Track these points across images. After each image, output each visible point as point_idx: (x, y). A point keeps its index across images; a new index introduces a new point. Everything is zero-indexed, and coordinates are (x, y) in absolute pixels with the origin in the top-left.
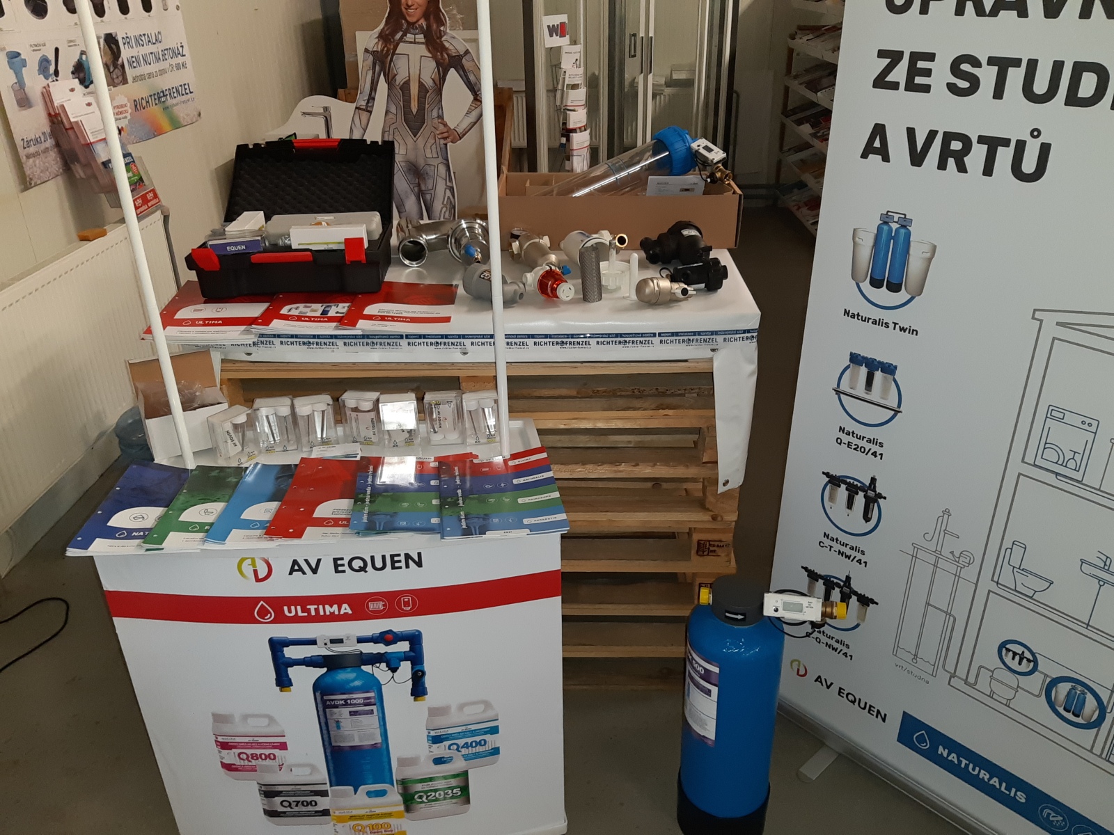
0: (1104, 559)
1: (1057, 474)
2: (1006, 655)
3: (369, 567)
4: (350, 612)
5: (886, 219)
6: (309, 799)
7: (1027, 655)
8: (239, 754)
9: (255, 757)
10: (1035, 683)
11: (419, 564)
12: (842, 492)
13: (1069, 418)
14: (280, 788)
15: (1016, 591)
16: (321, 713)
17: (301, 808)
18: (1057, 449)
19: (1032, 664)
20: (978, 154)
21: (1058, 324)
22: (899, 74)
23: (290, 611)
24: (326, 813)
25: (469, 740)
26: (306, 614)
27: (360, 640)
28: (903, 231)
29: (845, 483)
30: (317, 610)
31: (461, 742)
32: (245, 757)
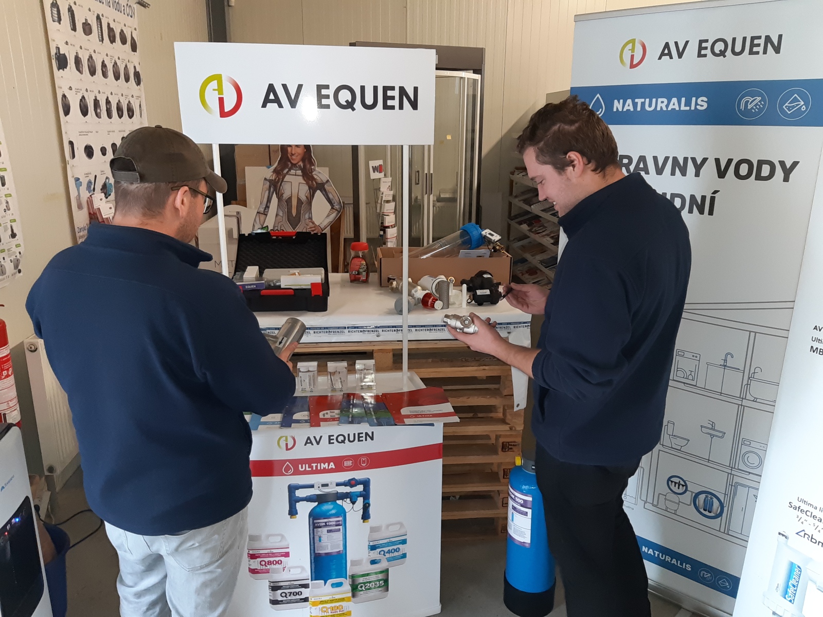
0: (711, 423)
1: (684, 383)
2: (671, 485)
3: (347, 441)
4: (334, 467)
6: (297, 590)
7: (682, 483)
8: (261, 562)
9: (270, 563)
10: (687, 498)
11: (372, 438)
13: (686, 355)
14: (282, 584)
15: (672, 448)
16: (311, 531)
17: (293, 597)
18: (683, 371)
19: (685, 487)
23: (302, 468)
24: (306, 600)
25: (390, 548)
26: (310, 469)
27: (338, 485)
30: (317, 467)
31: (386, 549)
32: (263, 563)
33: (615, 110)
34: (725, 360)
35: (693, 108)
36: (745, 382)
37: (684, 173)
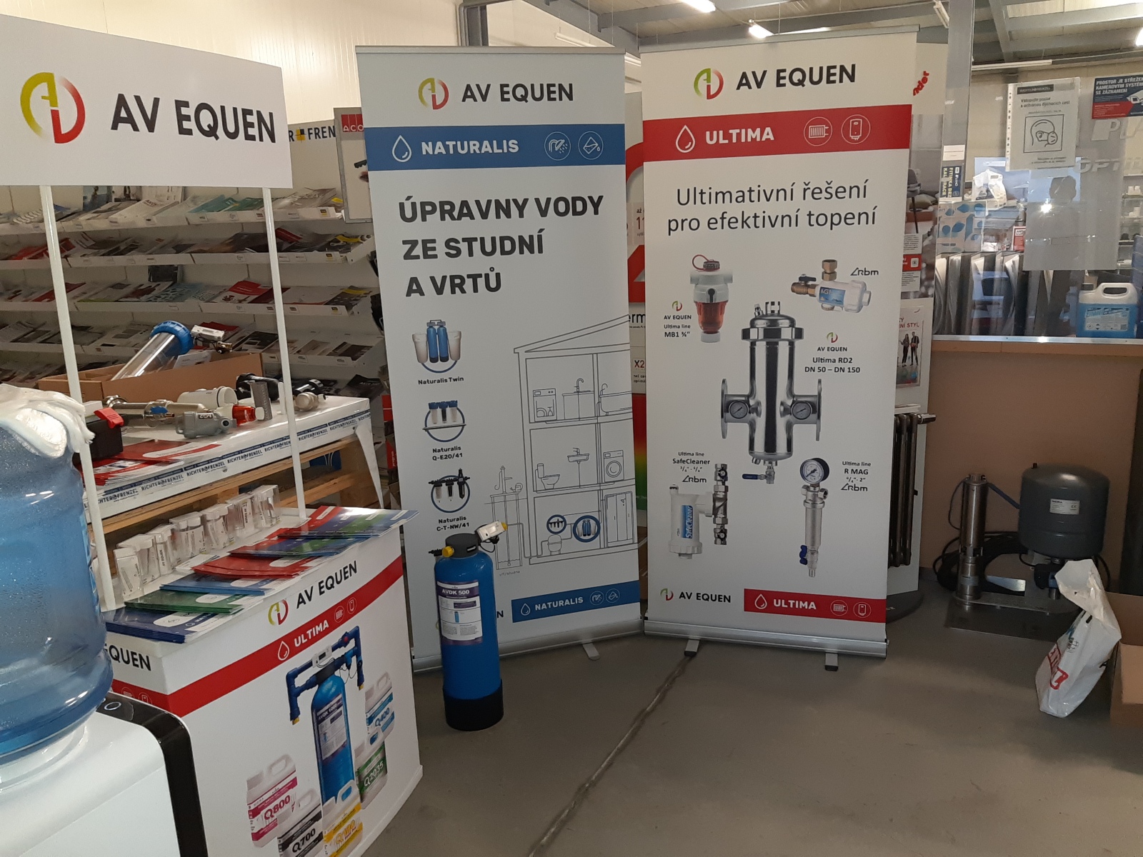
0: (576, 450)
1: (545, 421)
2: (551, 527)
3: (335, 583)
4: (328, 626)
5: (430, 325)
6: (310, 830)
7: (561, 520)
8: (266, 814)
9: (277, 808)
10: (568, 532)
11: (355, 571)
12: (444, 487)
13: (542, 393)
14: (293, 832)
15: (546, 490)
16: (316, 727)
17: (307, 843)
18: (542, 410)
19: (564, 523)
20: (469, 282)
21: (526, 352)
22: (418, 250)
23: (298, 642)
24: (320, 838)
25: (383, 711)
26: (306, 640)
27: (334, 649)
28: (442, 329)
29: (444, 481)
30: (312, 633)
31: (380, 715)
32: (269, 814)
33: (424, 153)
34: (578, 387)
35: (505, 151)
36: (597, 402)
37: (508, 215)
